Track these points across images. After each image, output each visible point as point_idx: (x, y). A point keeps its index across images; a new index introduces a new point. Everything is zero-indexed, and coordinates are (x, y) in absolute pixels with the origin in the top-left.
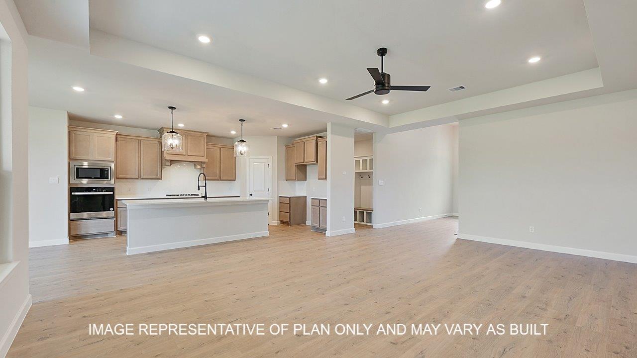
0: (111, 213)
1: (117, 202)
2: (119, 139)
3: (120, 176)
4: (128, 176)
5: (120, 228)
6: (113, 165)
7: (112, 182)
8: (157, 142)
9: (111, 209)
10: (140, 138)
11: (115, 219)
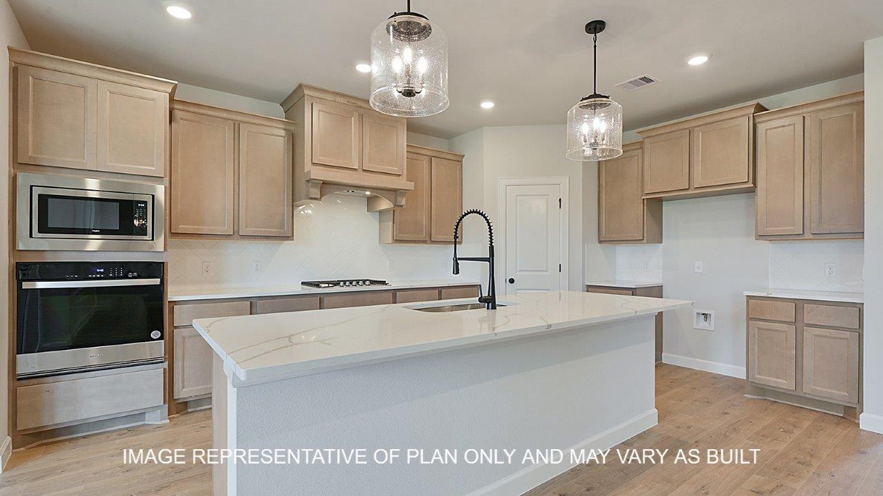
0: (154, 347)
1: (172, 312)
2: (178, 114)
3: (183, 228)
4: (205, 229)
5: (183, 392)
6: (160, 191)
7: (159, 244)
8: (283, 133)
9: (155, 334)
10: (239, 118)
11: (166, 365)
